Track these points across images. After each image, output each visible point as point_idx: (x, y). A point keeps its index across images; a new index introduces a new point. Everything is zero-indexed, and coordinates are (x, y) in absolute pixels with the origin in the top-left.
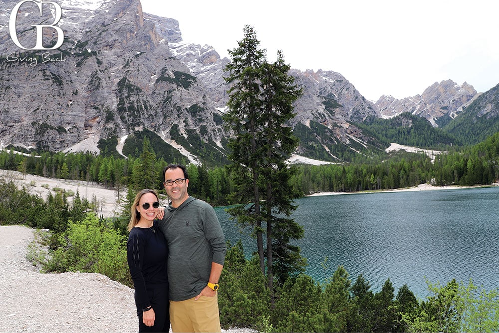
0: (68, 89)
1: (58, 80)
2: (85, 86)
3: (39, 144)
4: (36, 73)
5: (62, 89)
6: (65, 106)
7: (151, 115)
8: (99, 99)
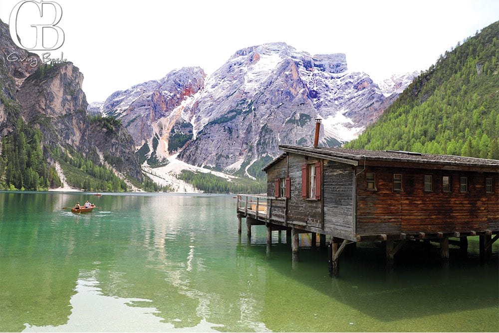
0: (234, 135)
1: (230, 130)
2: (244, 131)
3: (217, 164)
4: (221, 128)
5: (231, 135)
6: (231, 144)
7: (274, 146)
8: (249, 138)
